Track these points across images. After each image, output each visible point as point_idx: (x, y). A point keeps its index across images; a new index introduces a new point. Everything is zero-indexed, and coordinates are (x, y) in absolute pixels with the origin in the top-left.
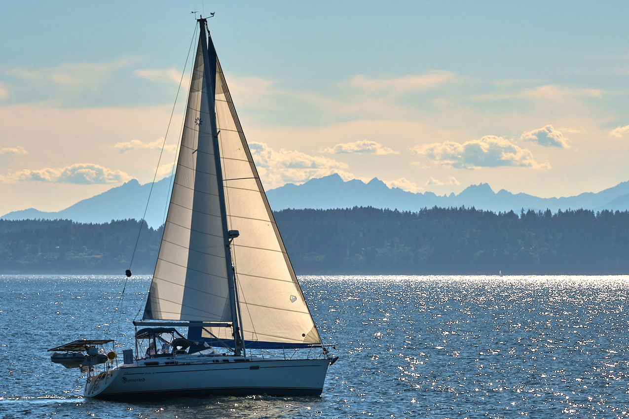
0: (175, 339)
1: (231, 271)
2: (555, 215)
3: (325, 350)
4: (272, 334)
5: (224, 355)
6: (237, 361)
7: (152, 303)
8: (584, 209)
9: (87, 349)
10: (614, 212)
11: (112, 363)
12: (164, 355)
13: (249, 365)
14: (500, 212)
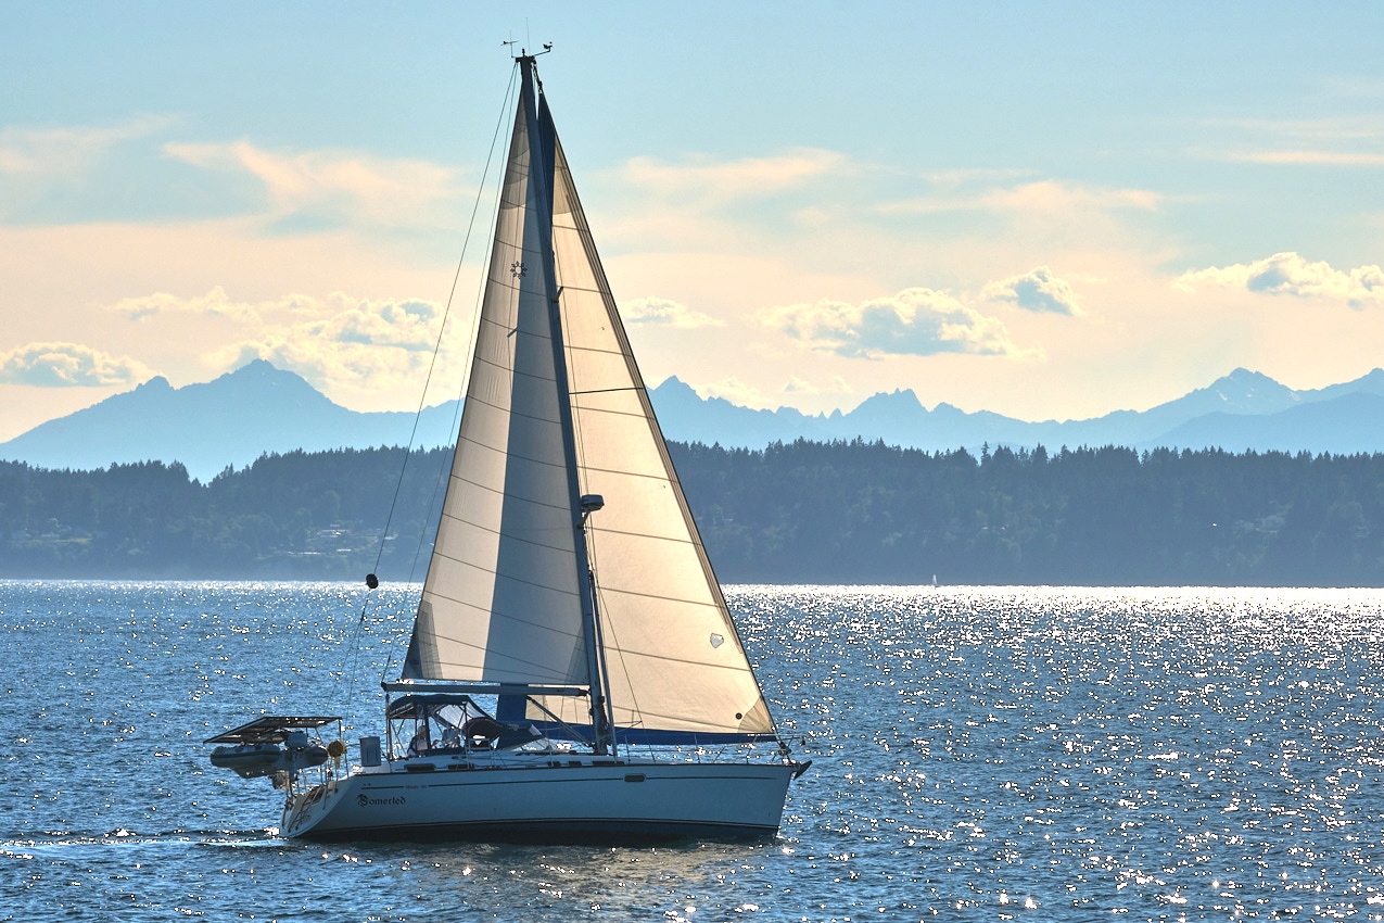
0: (469, 718)
1: (586, 580)
2: (1056, 459)
3: (783, 745)
4: (672, 714)
5: (573, 753)
6: (597, 764)
7: (421, 645)
8: (1116, 447)
9: (285, 736)
10: (1180, 452)
11: (337, 765)
12: (446, 751)
13: (622, 772)
14: (938, 452)
